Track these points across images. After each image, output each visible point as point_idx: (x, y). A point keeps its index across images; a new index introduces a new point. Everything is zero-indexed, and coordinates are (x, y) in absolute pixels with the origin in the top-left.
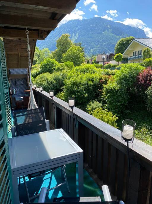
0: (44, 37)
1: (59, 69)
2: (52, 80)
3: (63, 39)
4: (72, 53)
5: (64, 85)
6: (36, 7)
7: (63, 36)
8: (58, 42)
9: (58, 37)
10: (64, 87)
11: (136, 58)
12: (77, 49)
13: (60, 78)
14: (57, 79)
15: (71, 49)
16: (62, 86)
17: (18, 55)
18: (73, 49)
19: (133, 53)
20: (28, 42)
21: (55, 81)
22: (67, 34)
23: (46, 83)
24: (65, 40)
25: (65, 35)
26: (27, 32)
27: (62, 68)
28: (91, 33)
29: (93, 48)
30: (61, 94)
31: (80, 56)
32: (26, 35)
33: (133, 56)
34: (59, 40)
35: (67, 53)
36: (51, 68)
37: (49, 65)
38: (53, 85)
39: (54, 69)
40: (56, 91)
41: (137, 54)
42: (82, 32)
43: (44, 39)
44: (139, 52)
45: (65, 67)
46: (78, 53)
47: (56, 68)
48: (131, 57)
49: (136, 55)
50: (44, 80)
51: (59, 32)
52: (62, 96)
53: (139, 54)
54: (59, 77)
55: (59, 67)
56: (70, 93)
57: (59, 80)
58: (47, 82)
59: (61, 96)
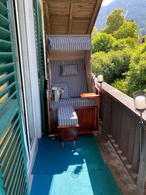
1: (117, 48)
2: (108, 62)
3: (115, 14)
4: (125, 30)
5: (128, 70)
7: (115, 11)
8: (109, 18)
9: (106, 16)
10: (128, 73)
12: (131, 25)
13: (121, 59)
14: (115, 60)
15: (124, 26)
16: (124, 72)
17: (69, 16)
18: (127, 25)
21: (113, 63)
22: (120, 9)
23: (100, 66)
24: (117, 16)
25: (118, 10)
27: (122, 45)
28: (143, 10)
29: (142, 27)
30: (120, 83)
31: (135, 33)
34: (110, 17)
35: (119, 31)
36: (106, 45)
37: (104, 42)
38: (110, 69)
39: (111, 47)
40: (113, 78)
42: (133, 9)
45: (126, 45)
46: (133, 30)
47: (113, 45)
50: (97, 62)
51: (107, 11)
52: (123, 85)
54: (118, 58)
55: (118, 45)
56: (139, 83)
57: (118, 62)
58: (102, 65)
59: (121, 85)
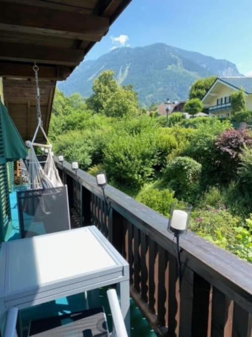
0: (64, 77)
6: (46, 31)
11: (221, 108)
17: (27, 104)
19: (218, 100)
20: (37, 84)
26: (35, 68)
32: (34, 72)
33: (218, 105)
41: (223, 102)
43: (65, 79)
44: (227, 99)
48: (214, 108)
49: (222, 104)
53: (227, 102)
